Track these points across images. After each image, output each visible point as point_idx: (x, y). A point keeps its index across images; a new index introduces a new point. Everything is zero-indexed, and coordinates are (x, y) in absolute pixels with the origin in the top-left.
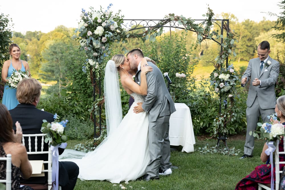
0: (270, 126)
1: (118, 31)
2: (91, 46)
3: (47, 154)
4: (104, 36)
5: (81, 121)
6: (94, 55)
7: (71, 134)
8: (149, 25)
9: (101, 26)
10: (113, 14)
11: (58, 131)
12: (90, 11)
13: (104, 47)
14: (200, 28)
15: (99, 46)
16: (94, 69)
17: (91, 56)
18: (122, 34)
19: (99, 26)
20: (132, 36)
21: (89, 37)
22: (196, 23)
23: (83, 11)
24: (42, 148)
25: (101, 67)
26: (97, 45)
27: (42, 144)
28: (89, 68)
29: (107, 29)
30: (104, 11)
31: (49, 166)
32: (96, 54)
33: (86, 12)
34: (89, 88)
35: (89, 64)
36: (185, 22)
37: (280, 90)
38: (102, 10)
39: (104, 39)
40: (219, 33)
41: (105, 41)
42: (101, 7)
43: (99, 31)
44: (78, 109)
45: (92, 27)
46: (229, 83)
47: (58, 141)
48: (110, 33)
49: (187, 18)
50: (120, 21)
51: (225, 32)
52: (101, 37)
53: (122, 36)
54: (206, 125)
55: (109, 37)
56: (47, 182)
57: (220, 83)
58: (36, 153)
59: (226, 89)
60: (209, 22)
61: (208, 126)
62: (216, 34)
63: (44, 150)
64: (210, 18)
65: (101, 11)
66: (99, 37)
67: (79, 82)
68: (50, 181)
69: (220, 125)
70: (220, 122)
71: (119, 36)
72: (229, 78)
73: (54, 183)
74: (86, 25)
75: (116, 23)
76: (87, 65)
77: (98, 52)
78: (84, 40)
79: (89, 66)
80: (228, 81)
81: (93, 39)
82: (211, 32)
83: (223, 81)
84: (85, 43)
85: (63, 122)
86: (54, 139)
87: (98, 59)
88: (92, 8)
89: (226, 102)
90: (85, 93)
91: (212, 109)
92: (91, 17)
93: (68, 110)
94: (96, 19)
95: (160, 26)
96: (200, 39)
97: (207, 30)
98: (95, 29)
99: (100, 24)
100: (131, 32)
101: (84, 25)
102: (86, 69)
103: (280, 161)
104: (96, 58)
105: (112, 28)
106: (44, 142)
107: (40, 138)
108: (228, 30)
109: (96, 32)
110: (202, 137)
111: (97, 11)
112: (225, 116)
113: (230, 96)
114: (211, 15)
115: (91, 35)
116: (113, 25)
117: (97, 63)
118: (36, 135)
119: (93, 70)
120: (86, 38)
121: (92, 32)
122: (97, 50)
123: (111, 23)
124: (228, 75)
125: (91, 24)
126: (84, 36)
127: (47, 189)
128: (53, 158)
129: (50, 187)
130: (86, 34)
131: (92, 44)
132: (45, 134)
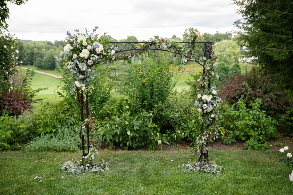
1: (104, 54)
2: (76, 69)
4: (90, 59)
6: (80, 78)
8: (135, 47)
10: (99, 37)
12: (76, 33)
13: (90, 70)
14: (184, 51)
15: (84, 69)
16: (80, 90)
17: (77, 78)
18: (108, 56)
19: (84, 49)
20: (118, 58)
21: (74, 59)
22: (180, 45)
23: (69, 34)
25: (88, 88)
28: (76, 90)
29: (93, 52)
30: (89, 33)
33: (72, 35)
35: (76, 86)
36: (170, 45)
38: (87, 32)
39: (90, 62)
41: (91, 64)
42: (86, 30)
43: (85, 53)
45: (77, 50)
46: (212, 105)
48: (96, 56)
49: (171, 41)
50: (106, 44)
52: (87, 60)
53: (108, 58)
55: (94, 60)
57: (203, 104)
59: (209, 110)
60: (193, 45)
64: (194, 41)
65: (87, 34)
66: (85, 60)
69: (203, 144)
70: (203, 141)
71: (104, 58)
72: (212, 100)
74: (72, 48)
75: (101, 46)
76: (74, 87)
77: (84, 75)
78: (70, 63)
79: (76, 88)
80: (211, 102)
81: (78, 62)
83: (206, 102)
84: (71, 66)
87: (85, 81)
88: (77, 31)
89: (208, 121)
91: (192, 121)
92: (77, 40)
94: (82, 42)
95: (145, 48)
96: (185, 62)
98: (81, 52)
99: (85, 47)
101: (70, 48)
102: (73, 90)
104: (83, 80)
105: (98, 51)
108: (211, 52)
109: (82, 55)
111: (82, 34)
112: (208, 136)
113: (213, 116)
114: (194, 37)
115: (76, 58)
116: (99, 48)
117: (84, 85)
119: (80, 92)
120: (72, 61)
121: (78, 55)
122: (82, 72)
123: (96, 46)
124: (211, 97)
125: (76, 47)
126: (70, 59)
130: (72, 57)
131: (77, 67)
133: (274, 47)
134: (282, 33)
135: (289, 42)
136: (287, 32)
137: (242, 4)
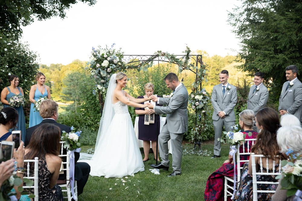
0: (233, 134)
1: (120, 64)
2: (99, 75)
3: (66, 157)
4: (109, 68)
5: (92, 131)
6: (101, 82)
7: (84, 141)
8: (143, 59)
9: (107, 60)
10: (116, 51)
11: (74, 139)
12: (98, 49)
13: (109, 76)
14: (181, 61)
15: (105, 75)
16: (101, 92)
17: (99, 82)
18: (122, 66)
20: (130, 67)
21: (97, 68)
22: (177, 57)
23: (93, 49)
26: (104, 74)
28: (98, 91)
29: (111, 62)
30: (109, 48)
31: (67, 166)
32: (103, 81)
33: (96, 49)
34: (98, 106)
35: (98, 88)
36: (170, 57)
37: (240, 107)
38: (107, 48)
40: (195, 65)
41: (110, 71)
42: (107, 46)
43: (105, 63)
44: (90, 122)
45: (100, 61)
46: (203, 102)
47: (74, 147)
48: (113, 65)
49: (171, 54)
50: (121, 56)
51: (199, 64)
52: (107, 68)
53: (122, 67)
54: (186, 134)
55: (112, 68)
56: (66, 178)
57: (196, 102)
59: (200, 107)
60: (188, 57)
61: (187, 134)
62: (193, 66)
63: (63, 154)
64: (188, 54)
65: (107, 49)
66: (105, 68)
67: (90, 102)
68: (68, 177)
69: (196, 133)
70: (196, 131)
71: (120, 67)
72: (203, 98)
73: (71, 179)
74: (95, 59)
75: (118, 58)
76: (96, 89)
77: (104, 80)
78: (94, 70)
80: (201, 101)
81: (100, 70)
82: (189, 65)
83: (198, 100)
84: (95, 73)
85: (78, 132)
86: (71, 146)
87: (105, 85)
88: (100, 47)
89: (200, 116)
90: (95, 110)
91: (190, 121)
92: (99, 53)
93: (82, 123)
94: (103, 55)
95: (151, 60)
96: (181, 69)
97: (186, 62)
98: (102, 62)
99: (106, 59)
100: (129, 64)
101: (93, 59)
102: (95, 92)
104: (103, 83)
105: (115, 61)
106: (63, 148)
108: (201, 63)
109: (103, 65)
110: (183, 143)
111: (103, 49)
112: (200, 127)
113: (203, 111)
114: (189, 52)
115: (99, 67)
116: (116, 59)
117: (104, 88)
119: (101, 93)
120: (96, 69)
121: (100, 65)
122: (103, 78)
123: (114, 58)
124: (202, 96)
125: (99, 58)
126: (94, 67)
127: (66, 184)
128: (70, 160)
129: (68, 182)
130: (96, 66)
131: (100, 73)
132: (64, 142)
133: (260, 60)
135: (272, 57)
136: (270, 49)
137: (235, 25)
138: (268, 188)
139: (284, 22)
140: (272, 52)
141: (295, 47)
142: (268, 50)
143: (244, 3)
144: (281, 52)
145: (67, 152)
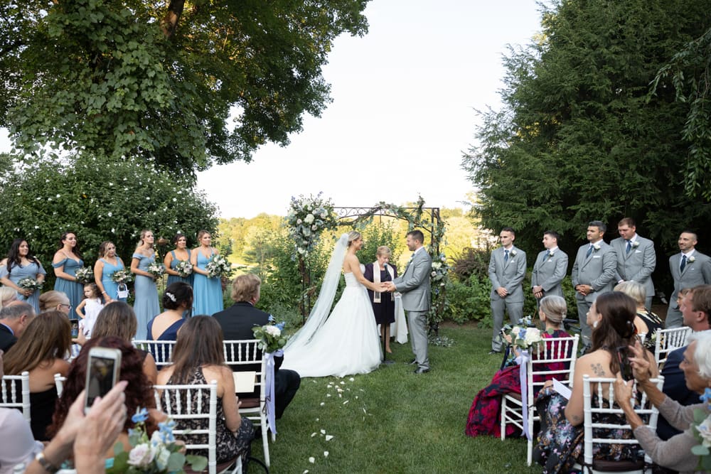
0: (525, 332)
1: (328, 219)
2: (301, 234)
3: (260, 364)
4: (314, 224)
5: (288, 309)
8: (360, 213)
9: (312, 213)
10: (324, 202)
11: (274, 335)
12: (300, 199)
13: (314, 236)
14: (412, 216)
15: (309, 235)
16: (303, 257)
17: (301, 244)
18: (332, 222)
19: (309, 214)
20: (342, 224)
21: (299, 225)
22: (407, 211)
23: (293, 198)
24: (255, 356)
26: (307, 233)
27: (255, 352)
28: (298, 256)
29: (317, 217)
30: (314, 199)
31: (262, 378)
32: (305, 242)
33: (296, 200)
34: (295, 275)
35: (298, 253)
36: (397, 210)
37: (483, 276)
39: (314, 227)
40: (430, 221)
41: (316, 229)
42: (311, 195)
43: (309, 219)
44: (285, 296)
45: (302, 215)
46: (442, 272)
47: (274, 347)
48: (321, 221)
49: (398, 206)
50: (330, 209)
51: (435, 219)
52: (312, 225)
53: (332, 224)
55: (319, 225)
56: (259, 397)
58: (247, 362)
59: (438, 278)
60: (420, 210)
62: (426, 222)
63: (257, 359)
64: (421, 207)
65: (312, 199)
66: (309, 225)
67: (286, 269)
68: (263, 397)
70: (433, 311)
71: (329, 224)
72: (441, 267)
73: (268, 399)
74: (296, 213)
75: (326, 211)
76: (296, 254)
77: (308, 241)
78: (294, 228)
80: (440, 270)
81: (303, 227)
82: (421, 220)
84: (295, 231)
85: (280, 325)
86: (269, 345)
87: (308, 248)
88: (302, 196)
89: (437, 290)
90: (292, 280)
92: (301, 204)
93: (275, 298)
94: (306, 207)
95: (371, 214)
97: (418, 218)
98: (305, 217)
99: (310, 212)
100: (341, 220)
101: (294, 213)
102: (295, 257)
103: (534, 371)
104: (306, 246)
105: (323, 216)
106: (257, 349)
107: (252, 345)
108: (439, 218)
109: (306, 220)
111: (307, 199)
112: (438, 305)
113: (442, 284)
114: (422, 203)
115: (301, 223)
116: (323, 213)
117: (307, 252)
118: (248, 341)
119: (303, 259)
120: (296, 226)
121: (302, 220)
122: (306, 238)
123: (321, 211)
124: (440, 264)
125: (301, 212)
126: (294, 224)
127: (259, 406)
128: (267, 368)
129: (263, 404)
130: (296, 222)
131: (302, 232)
132: (258, 341)
133: (508, 215)
134: (517, 201)
135: (525, 211)
136: (522, 200)
137: (471, 170)
138: (611, 436)
139: (541, 165)
140: (525, 204)
141: (557, 199)
142: (519, 202)
143: (484, 142)
144: (537, 204)
145: (263, 357)
